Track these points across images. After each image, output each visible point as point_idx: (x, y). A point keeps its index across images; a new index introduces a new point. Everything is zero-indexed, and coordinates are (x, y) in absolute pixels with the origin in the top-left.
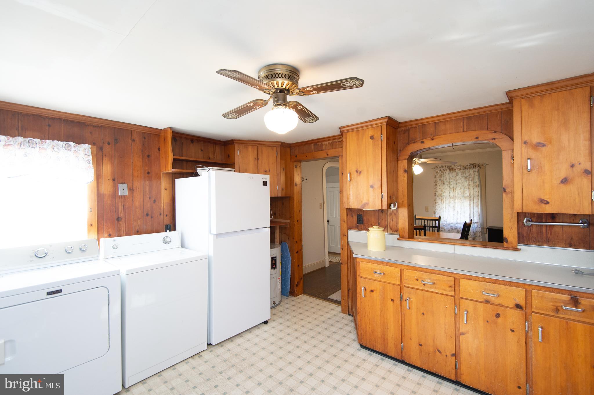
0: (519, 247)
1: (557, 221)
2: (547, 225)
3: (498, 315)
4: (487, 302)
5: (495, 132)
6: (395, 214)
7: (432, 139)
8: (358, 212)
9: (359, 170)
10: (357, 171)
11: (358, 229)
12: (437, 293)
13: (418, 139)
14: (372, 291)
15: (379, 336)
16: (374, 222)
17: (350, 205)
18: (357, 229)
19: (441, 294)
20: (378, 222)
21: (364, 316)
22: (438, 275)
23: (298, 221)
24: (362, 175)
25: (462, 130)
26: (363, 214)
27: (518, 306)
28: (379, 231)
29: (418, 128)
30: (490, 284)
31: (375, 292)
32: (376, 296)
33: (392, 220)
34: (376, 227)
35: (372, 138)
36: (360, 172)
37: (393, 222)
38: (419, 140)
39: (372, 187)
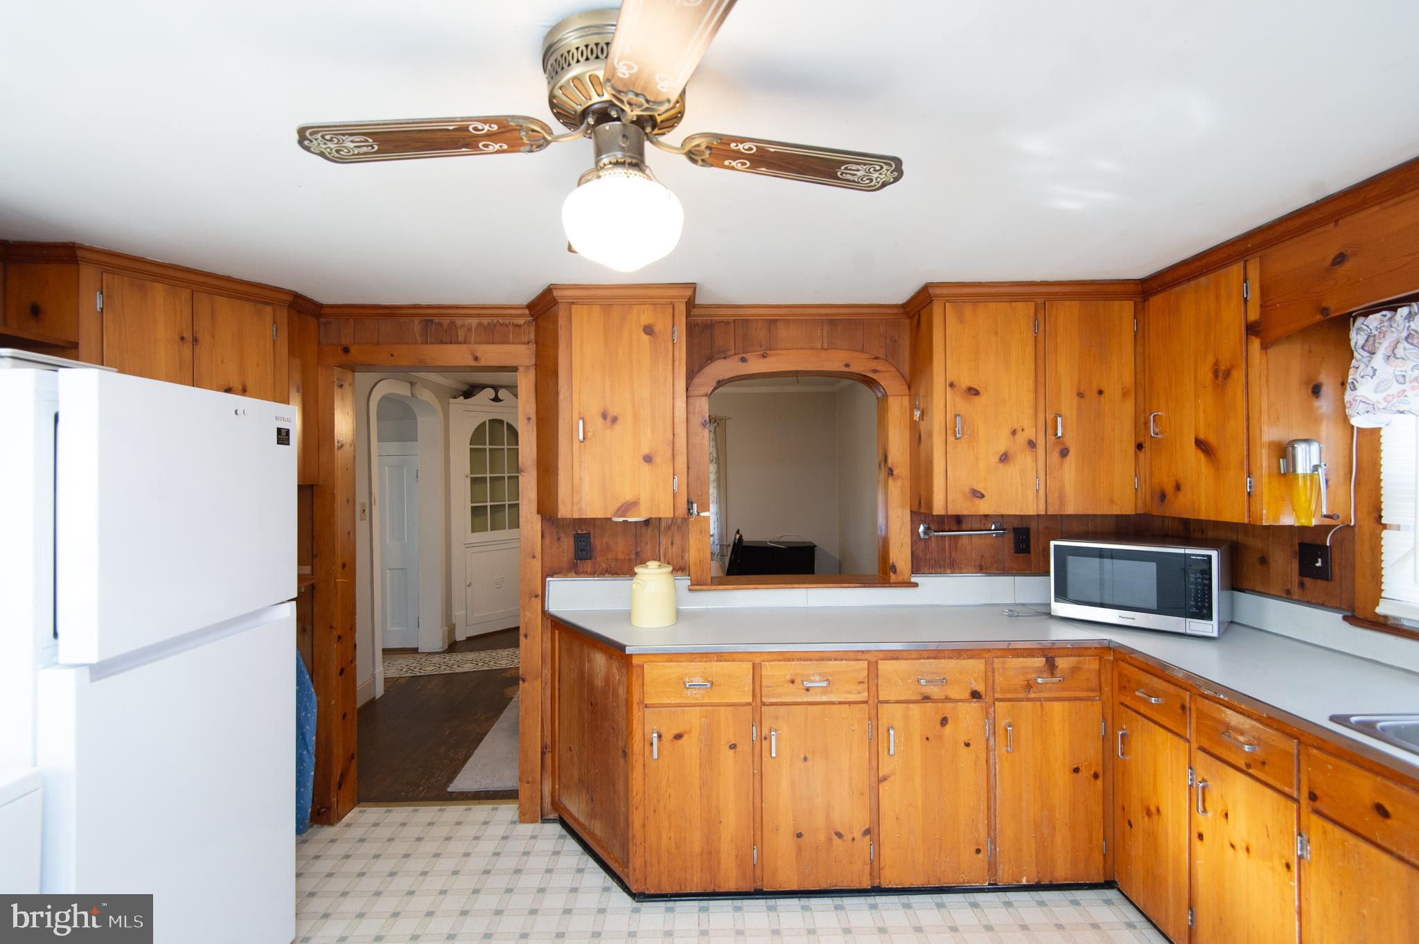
0: (914, 579)
1: (964, 527)
2: (950, 536)
3: (944, 721)
4: (926, 698)
5: (877, 358)
6: (679, 528)
7: (764, 357)
8: (577, 528)
9: (613, 411)
10: (604, 416)
11: (576, 573)
12: (833, 703)
13: (733, 352)
14: (678, 737)
15: (697, 849)
16: (623, 552)
17: (580, 509)
18: (574, 574)
19: (840, 703)
20: (636, 550)
21: (655, 811)
22: (836, 662)
23: (344, 566)
24: (618, 427)
25: (819, 346)
26: (592, 533)
27: (975, 695)
28: (661, 573)
29: (732, 324)
30: (931, 660)
31: (686, 737)
32: (690, 746)
33: (672, 543)
34: (653, 564)
35: (648, 330)
36: (615, 420)
37: (674, 546)
38: (735, 354)
39: (648, 459)
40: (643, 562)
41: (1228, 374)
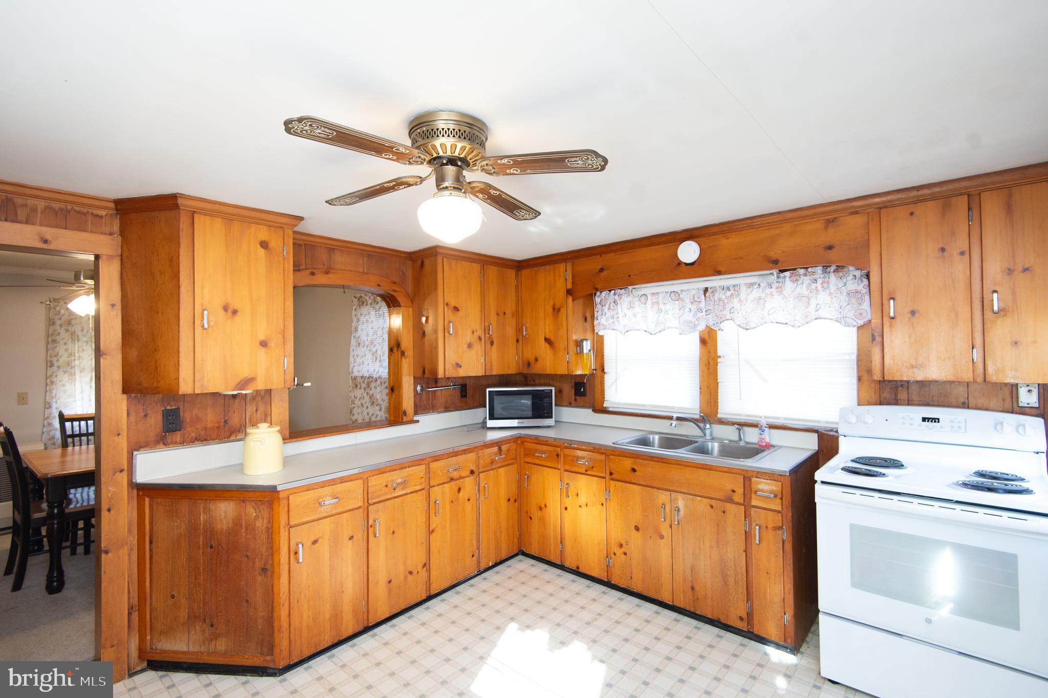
0: (416, 418)
1: (439, 385)
2: (432, 391)
3: (459, 490)
4: (452, 479)
5: (395, 283)
6: (262, 398)
7: (327, 273)
8: (166, 405)
9: (235, 305)
10: (226, 308)
11: (164, 444)
12: (407, 494)
13: (304, 267)
14: (315, 542)
16: (212, 422)
17: (202, 386)
18: (162, 445)
19: (411, 493)
20: (224, 418)
22: (409, 469)
24: (238, 318)
25: (361, 271)
26: (181, 407)
27: (472, 472)
28: (269, 433)
29: (303, 247)
30: (454, 458)
31: (320, 541)
32: (324, 547)
33: (257, 410)
34: (263, 426)
35: (264, 245)
36: (235, 312)
37: (259, 412)
38: (306, 269)
39: (264, 344)
40: (254, 425)
41: (559, 310)
